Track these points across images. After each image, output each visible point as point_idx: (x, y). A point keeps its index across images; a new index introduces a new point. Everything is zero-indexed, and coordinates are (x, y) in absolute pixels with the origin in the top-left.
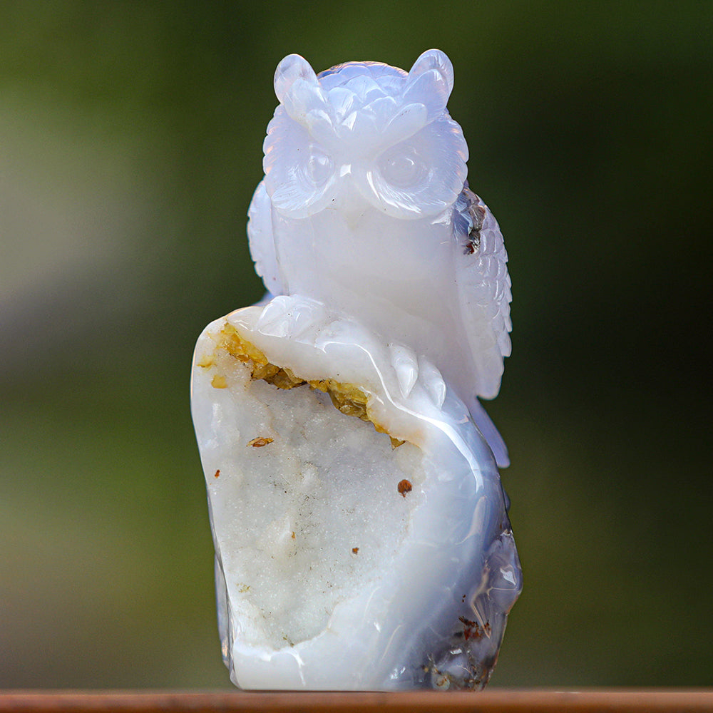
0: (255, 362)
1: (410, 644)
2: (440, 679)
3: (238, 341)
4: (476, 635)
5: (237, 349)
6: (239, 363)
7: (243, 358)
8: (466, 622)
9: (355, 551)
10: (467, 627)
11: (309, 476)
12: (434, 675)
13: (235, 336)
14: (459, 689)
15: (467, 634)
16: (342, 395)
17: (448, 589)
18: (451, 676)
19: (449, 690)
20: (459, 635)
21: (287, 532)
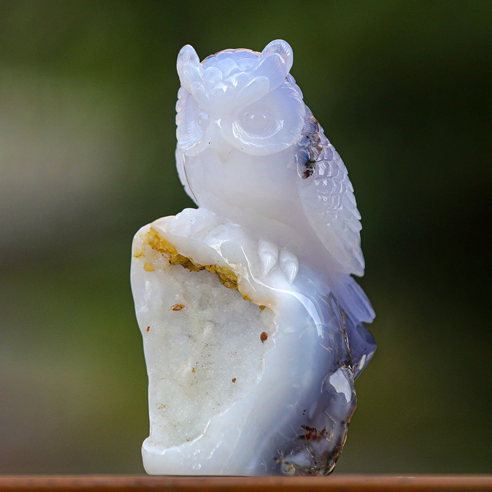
0: (171, 253)
1: (264, 444)
2: (287, 467)
3: (159, 239)
4: (315, 438)
5: (157, 245)
6: (160, 254)
7: (162, 251)
8: (307, 428)
9: (234, 380)
10: (308, 432)
11: (208, 330)
12: (283, 465)
13: (156, 236)
14: (304, 474)
15: (308, 437)
16: (224, 275)
17: (292, 406)
18: (296, 465)
19: (294, 475)
20: (302, 437)
21: (189, 368)
